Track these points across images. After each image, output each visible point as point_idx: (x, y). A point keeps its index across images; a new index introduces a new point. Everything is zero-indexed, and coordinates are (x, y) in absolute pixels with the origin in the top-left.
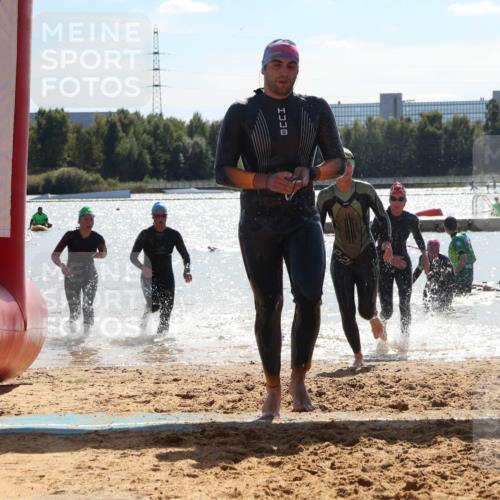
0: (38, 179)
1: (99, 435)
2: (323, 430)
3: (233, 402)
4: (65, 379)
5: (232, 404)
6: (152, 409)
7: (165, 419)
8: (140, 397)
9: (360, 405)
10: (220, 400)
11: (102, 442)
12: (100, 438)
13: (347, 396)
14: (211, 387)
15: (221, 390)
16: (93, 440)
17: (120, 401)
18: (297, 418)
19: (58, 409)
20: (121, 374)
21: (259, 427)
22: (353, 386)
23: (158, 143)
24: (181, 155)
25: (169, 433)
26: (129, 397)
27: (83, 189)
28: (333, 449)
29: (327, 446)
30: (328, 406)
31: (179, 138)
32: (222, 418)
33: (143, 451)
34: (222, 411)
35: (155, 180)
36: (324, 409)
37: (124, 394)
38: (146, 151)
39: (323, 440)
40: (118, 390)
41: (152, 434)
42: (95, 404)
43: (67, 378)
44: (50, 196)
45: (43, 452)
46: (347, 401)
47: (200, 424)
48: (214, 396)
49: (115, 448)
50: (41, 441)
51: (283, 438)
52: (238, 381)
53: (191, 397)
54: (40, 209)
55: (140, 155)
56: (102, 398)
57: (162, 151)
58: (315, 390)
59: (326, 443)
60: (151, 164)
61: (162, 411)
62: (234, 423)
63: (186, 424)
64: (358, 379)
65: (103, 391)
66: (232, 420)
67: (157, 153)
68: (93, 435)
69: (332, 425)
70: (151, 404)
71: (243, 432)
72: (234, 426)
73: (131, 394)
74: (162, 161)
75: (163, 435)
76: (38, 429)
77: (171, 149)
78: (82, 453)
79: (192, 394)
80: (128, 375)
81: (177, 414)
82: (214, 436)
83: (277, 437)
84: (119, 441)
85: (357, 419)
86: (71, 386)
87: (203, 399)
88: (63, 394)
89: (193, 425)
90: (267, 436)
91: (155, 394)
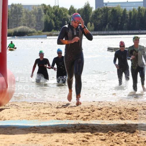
0: (12, 30)
1: (35, 128)
2: (121, 127)
3: (87, 116)
4: (22, 107)
5: (86, 117)
6: (56, 118)
7: (61, 122)
8: (51, 114)
9: (136, 118)
10: (82, 115)
11: (36, 131)
12: (36, 129)
13: (131, 114)
14: (78, 110)
15: (82, 111)
16: (33, 130)
17: (43, 115)
18: (111, 122)
19: (20, 118)
20: (43, 105)
21: (97, 126)
22: (133, 110)
23: (57, 17)
24: (66, 22)
25: (62, 128)
26: (47, 114)
27: (29, 35)
28: (125, 134)
29: (123, 133)
30: (124, 118)
31: (65, 15)
32: (82, 122)
33: (52, 134)
34: (82, 119)
35: (56, 31)
36: (122, 119)
37: (45, 112)
38: (52, 20)
39: (122, 131)
40: (42, 111)
41: (56, 128)
42: (34, 116)
43: (23, 106)
44: (16, 37)
45: (14, 134)
46: (131, 116)
47: (74, 124)
48: (79, 114)
49: (41, 133)
50: (13, 130)
51: (106, 130)
52: (89, 108)
53: (70, 114)
54: (12, 42)
55: (50, 21)
56: (36, 114)
57: (58, 20)
58: (118, 112)
59: (123, 132)
60: (55, 25)
61: (59, 119)
62: (87, 124)
63: (69, 124)
64: (135, 107)
65: (37, 111)
66: (86, 123)
67: (57, 21)
68: (33, 128)
69: (125, 125)
70: (55, 116)
71: (91, 128)
72: (87, 125)
73: (47, 112)
74: (59, 24)
75: (60, 128)
76: (12, 126)
77: (62, 19)
78: (29, 135)
79: (71, 113)
80: (46, 106)
81: (65, 120)
82: (79, 129)
83: (103, 130)
84: (43, 131)
85: (135, 123)
86: (25, 109)
87: (75, 115)
88: (22, 112)
89: (71, 125)
90: (100, 129)
91: (57, 113)
